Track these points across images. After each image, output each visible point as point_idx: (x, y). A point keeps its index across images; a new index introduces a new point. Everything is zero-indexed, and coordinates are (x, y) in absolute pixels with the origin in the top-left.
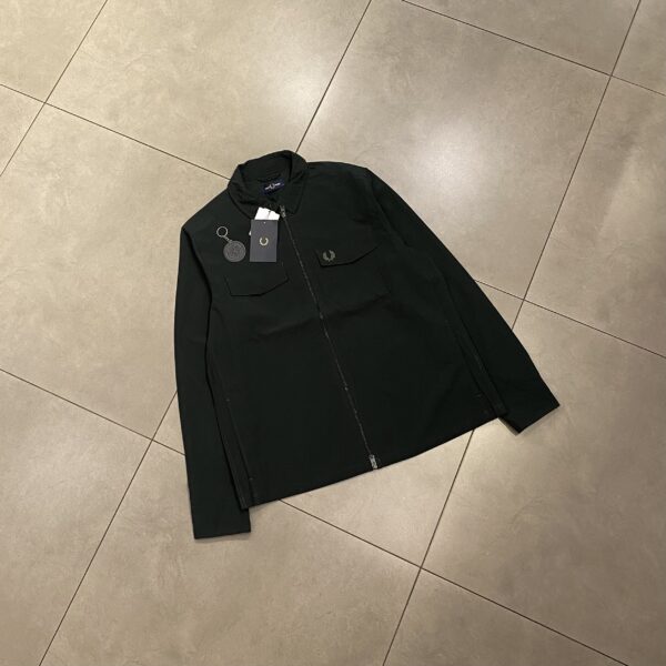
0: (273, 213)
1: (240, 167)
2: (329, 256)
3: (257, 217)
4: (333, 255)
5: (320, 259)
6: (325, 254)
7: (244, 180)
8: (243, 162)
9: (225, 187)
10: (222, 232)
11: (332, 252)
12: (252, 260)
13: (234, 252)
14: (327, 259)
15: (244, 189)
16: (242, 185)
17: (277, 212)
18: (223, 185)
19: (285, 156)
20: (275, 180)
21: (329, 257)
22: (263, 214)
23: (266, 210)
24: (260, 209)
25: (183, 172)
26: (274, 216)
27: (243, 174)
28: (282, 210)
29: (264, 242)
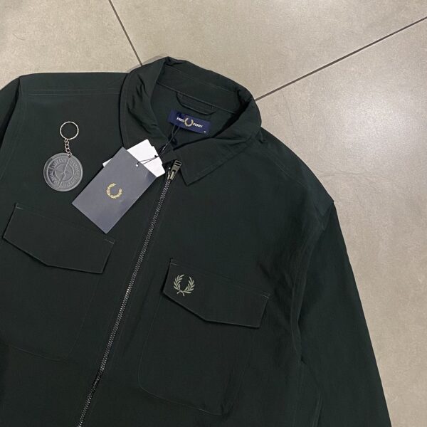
0: (159, 161)
1: (168, 62)
3: (129, 150)
4: (189, 289)
5: (166, 280)
6: (179, 279)
7: (159, 83)
8: (176, 56)
9: (125, 68)
10: (69, 131)
11: (191, 283)
12: (76, 203)
14: (177, 286)
15: (147, 99)
16: (150, 87)
17: (165, 166)
18: (125, 65)
19: (239, 97)
20: (199, 116)
22: (145, 154)
23: (153, 151)
24: (147, 141)
26: (157, 169)
27: (163, 73)
28: (176, 167)
29: (114, 191)
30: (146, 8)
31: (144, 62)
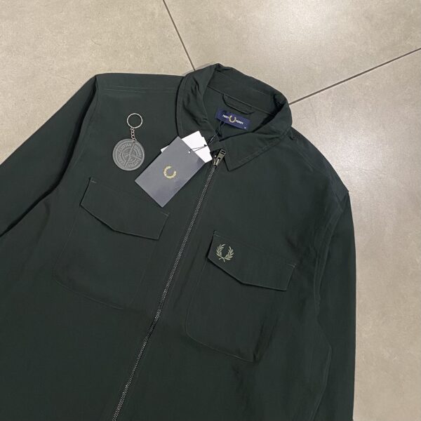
0: (207, 150)
1: (219, 66)
2: (225, 252)
3: (183, 139)
4: (229, 257)
5: (210, 248)
6: (221, 248)
7: (209, 86)
8: (225, 64)
9: (182, 73)
10: (135, 121)
11: (231, 251)
12: (139, 181)
13: (127, 155)
14: (219, 254)
15: (200, 96)
16: (202, 87)
17: (212, 154)
19: (275, 100)
20: (241, 114)
21: (225, 254)
22: (196, 142)
23: (203, 141)
24: (198, 133)
25: (153, 14)
26: (206, 155)
27: (213, 77)
28: (221, 156)
29: (170, 173)
30: (200, 25)
31: (197, 68)
